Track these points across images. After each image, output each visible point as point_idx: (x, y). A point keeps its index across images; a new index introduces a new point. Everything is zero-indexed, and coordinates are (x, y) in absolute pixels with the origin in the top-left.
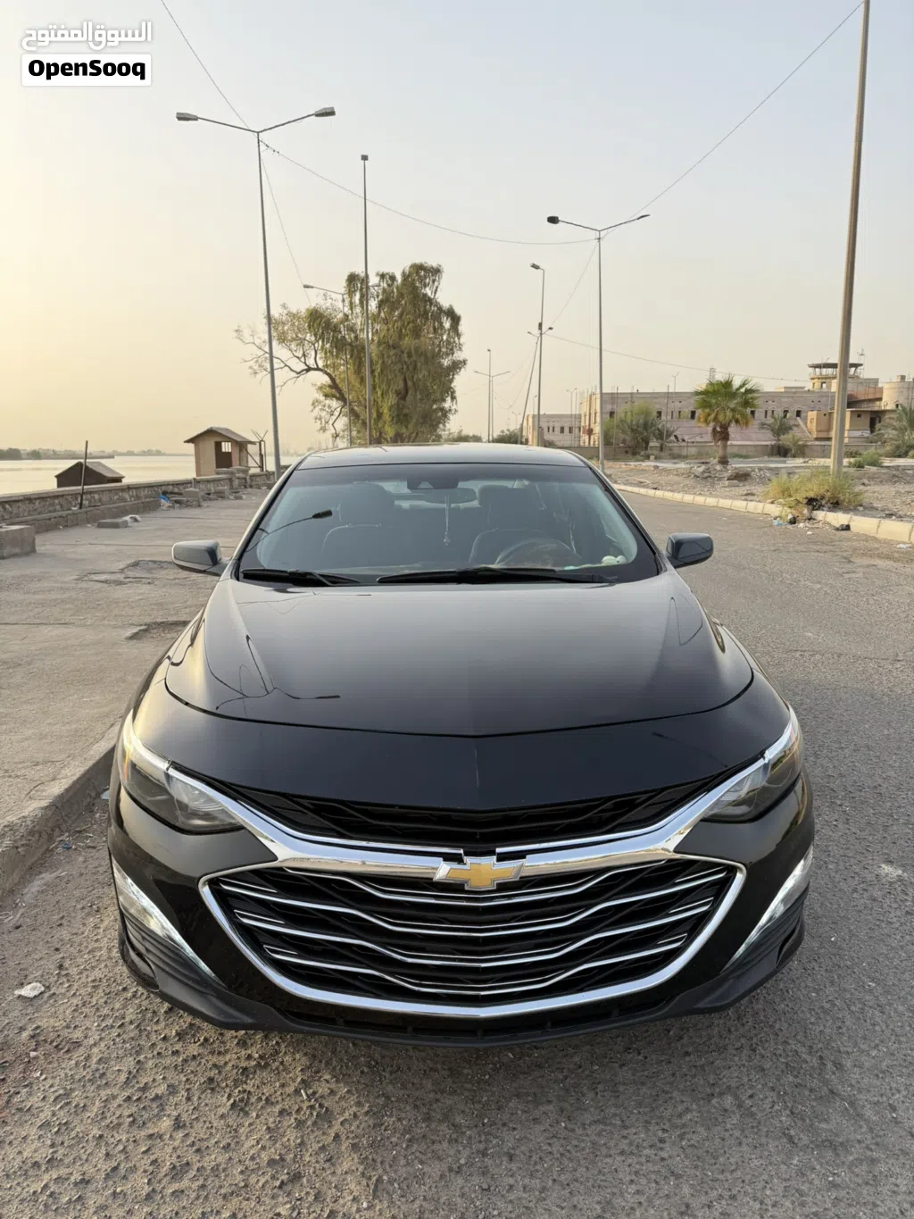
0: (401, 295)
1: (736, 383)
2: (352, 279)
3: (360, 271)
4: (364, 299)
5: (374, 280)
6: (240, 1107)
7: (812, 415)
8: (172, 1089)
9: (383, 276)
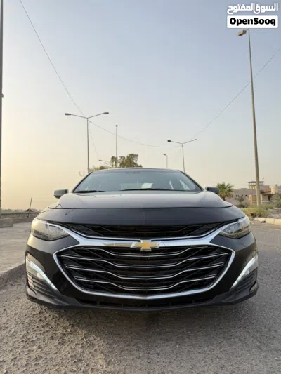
0: (127, 162)
1: (226, 185)
2: (113, 158)
3: (115, 156)
4: (116, 163)
5: (119, 158)
6: (62, 343)
7: (250, 196)
8: (38, 339)
9: (121, 157)
